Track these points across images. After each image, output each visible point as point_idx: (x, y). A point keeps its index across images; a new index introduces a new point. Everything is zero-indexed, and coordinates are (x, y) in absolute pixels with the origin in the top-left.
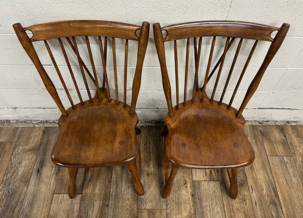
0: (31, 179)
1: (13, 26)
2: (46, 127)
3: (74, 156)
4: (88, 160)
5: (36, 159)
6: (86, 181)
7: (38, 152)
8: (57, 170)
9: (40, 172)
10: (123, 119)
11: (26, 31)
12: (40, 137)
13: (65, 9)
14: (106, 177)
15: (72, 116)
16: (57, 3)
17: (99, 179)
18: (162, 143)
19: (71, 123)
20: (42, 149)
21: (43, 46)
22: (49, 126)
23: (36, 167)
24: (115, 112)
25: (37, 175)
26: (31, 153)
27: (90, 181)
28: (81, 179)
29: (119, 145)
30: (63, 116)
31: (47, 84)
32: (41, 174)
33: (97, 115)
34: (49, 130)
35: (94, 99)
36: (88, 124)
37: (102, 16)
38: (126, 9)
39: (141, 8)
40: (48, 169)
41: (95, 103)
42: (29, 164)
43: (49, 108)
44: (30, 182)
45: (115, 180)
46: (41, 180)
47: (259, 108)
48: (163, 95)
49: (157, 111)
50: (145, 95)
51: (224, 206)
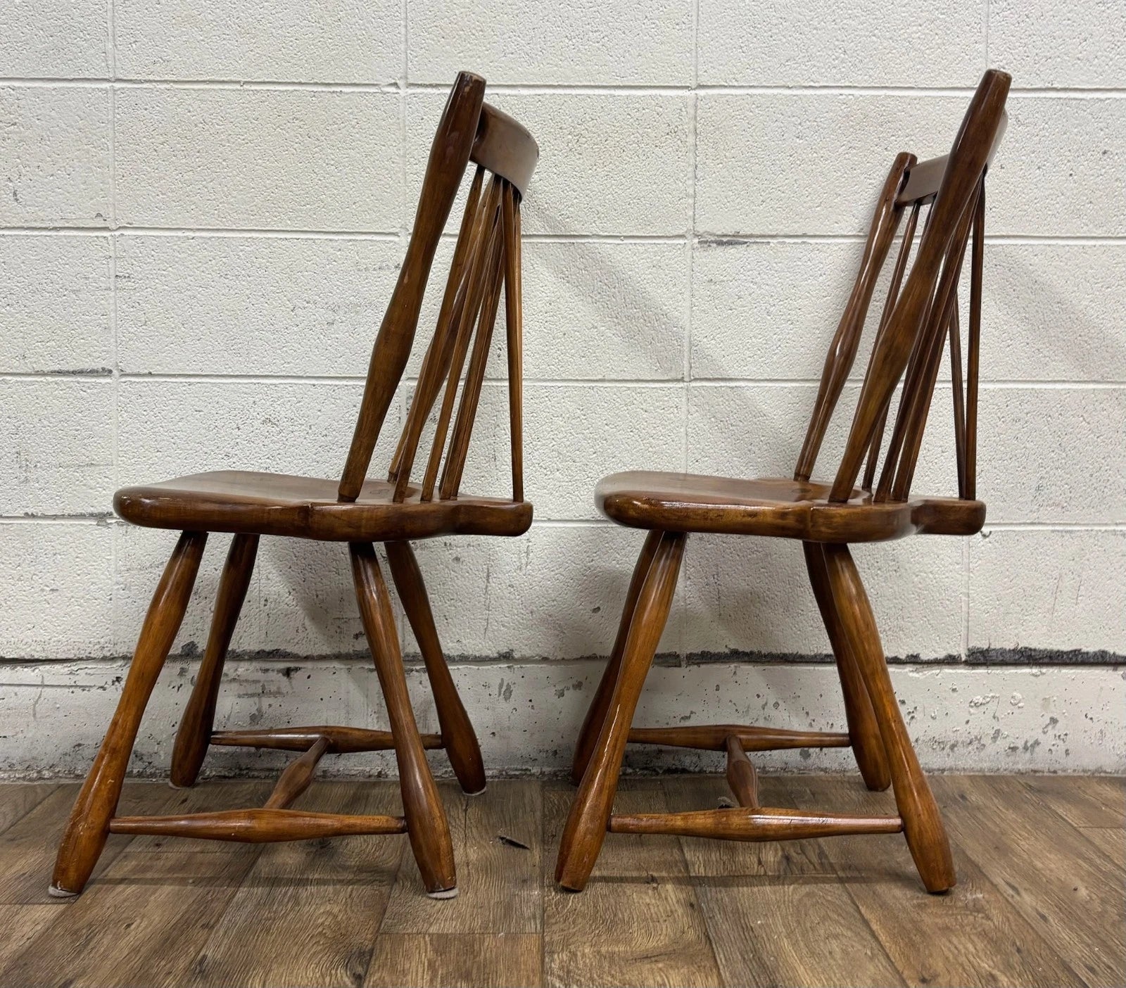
16: (214, 121)
47: (968, 649)
48: (531, 554)
49: (505, 684)
50: (455, 556)
51: (866, 923)
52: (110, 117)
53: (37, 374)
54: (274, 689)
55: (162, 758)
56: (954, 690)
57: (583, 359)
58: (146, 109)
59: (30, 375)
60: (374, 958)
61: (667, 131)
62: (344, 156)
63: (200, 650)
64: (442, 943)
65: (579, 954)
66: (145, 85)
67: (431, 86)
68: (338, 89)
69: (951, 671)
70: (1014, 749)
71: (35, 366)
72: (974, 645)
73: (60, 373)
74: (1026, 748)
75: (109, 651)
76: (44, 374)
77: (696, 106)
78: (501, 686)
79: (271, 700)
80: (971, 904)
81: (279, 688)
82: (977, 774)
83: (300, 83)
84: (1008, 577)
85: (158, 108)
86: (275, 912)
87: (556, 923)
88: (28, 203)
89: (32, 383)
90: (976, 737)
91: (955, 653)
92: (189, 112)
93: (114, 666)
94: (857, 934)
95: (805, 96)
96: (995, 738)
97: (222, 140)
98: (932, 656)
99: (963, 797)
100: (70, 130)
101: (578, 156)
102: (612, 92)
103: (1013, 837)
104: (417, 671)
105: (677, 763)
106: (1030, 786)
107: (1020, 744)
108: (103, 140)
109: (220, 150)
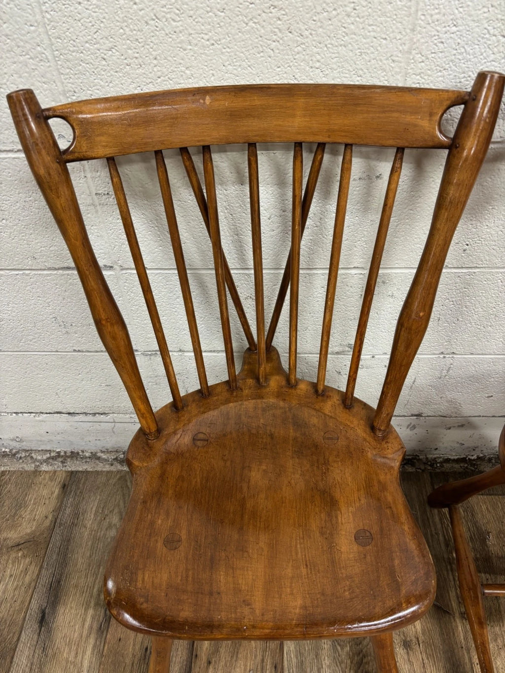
0: (21, 646)
1: (9, 97)
2: (72, 472)
3: (189, 588)
4: (246, 610)
5: (38, 575)
6: (198, 663)
7: (43, 552)
8: (101, 618)
9: (48, 624)
10: (348, 447)
11: (51, 121)
12: (52, 504)
13: (190, 43)
14: (265, 651)
15: (175, 433)
16: (168, 16)
17: (240, 656)
18: (433, 529)
19: (170, 458)
20: (58, 544)
21: (95, 197)
22: (81, 469)
23: (35, 605)
24: (314, 421)
25: (39, 635)
26: (24, 556)
27: (209, 663)
28: (179, 653)
29: (355, 547)
30: (145, 434)
31: (103, 316)
32: (49, 631)
33: (254, 431)
34: (79, 481)
35: (242, 379)
36: (228, 463)
37: (318, 65)
38: (413, 30)
39: (471, 24)
40: (73, 611)
41: (246, 392)
42: (17, 593)
43: (86, 414)
44: (15, 659)
45: (294, 660)
46: (50, 651)
48: (451, 371)
49: (412, 425)
52: (39, 17)
53: (49, 269)
59: (44, 270)
62: (334, 55)
71: (46, 264)
76: (55, 269)
97: (182, 42)
108: (39, 48)
109: (181, 54)
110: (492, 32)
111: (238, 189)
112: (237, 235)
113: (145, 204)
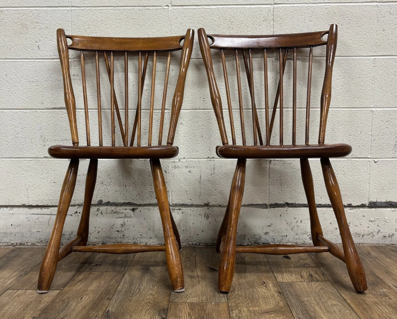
47: (369, 202)
48: (215, 170)
49: (207, 214)
50: (189, 170)
51: (345, 300)
52: (70, 20)
53: (47, 109)
54: (129, 215)
55: (92, 239)
56: (364, 216)
57: (233, 101)
58: (82, 17)
59: (45, 109)
60: (168, 311)
61: (263, 20)
62: (150, 31)
63: (104, 202)
64: (192, 306)
65: (242, 311)
66: (82, 8)
67: (180, 6)
68: (148, 8)
69: (362, 209)
70: (385, 237)
71: (46, 106)
72: (371, 200)
73: (55, 108)
74: (389, 236)
75: (73, 203)
76: (49, 109)
77: (274, 11)
78: (205, 215)
79: (128, 219)
80: (382, 294)
81: (130, 215)
82: (372, 245)
83: (135, 6)
84: (384, 177)
85: (86, 16)
86: (132, 294)
87: (232, 299)
88: (43, 50)
89: (46, 112)
90: (371, 232)
91: (364, 203)
92: (97, 17)
93: (75, 208)
94: (343, 304)
95: (312, 6)
96: (378, 233)
97: (108, 27)
98: (356, 204)
99: (369, 253)
100: (57, 24)
101: (232, 29)
102: (244, 6)
103: (391, 268)
104: (177, 209)
105: (266, 241)
106: (393, 250)
107: (387, 235)
108: (68, 28)
109: (108, 30)
110: (192, 26)
111: (122, 74)
112: (121, 93)
113: (89, 79)
